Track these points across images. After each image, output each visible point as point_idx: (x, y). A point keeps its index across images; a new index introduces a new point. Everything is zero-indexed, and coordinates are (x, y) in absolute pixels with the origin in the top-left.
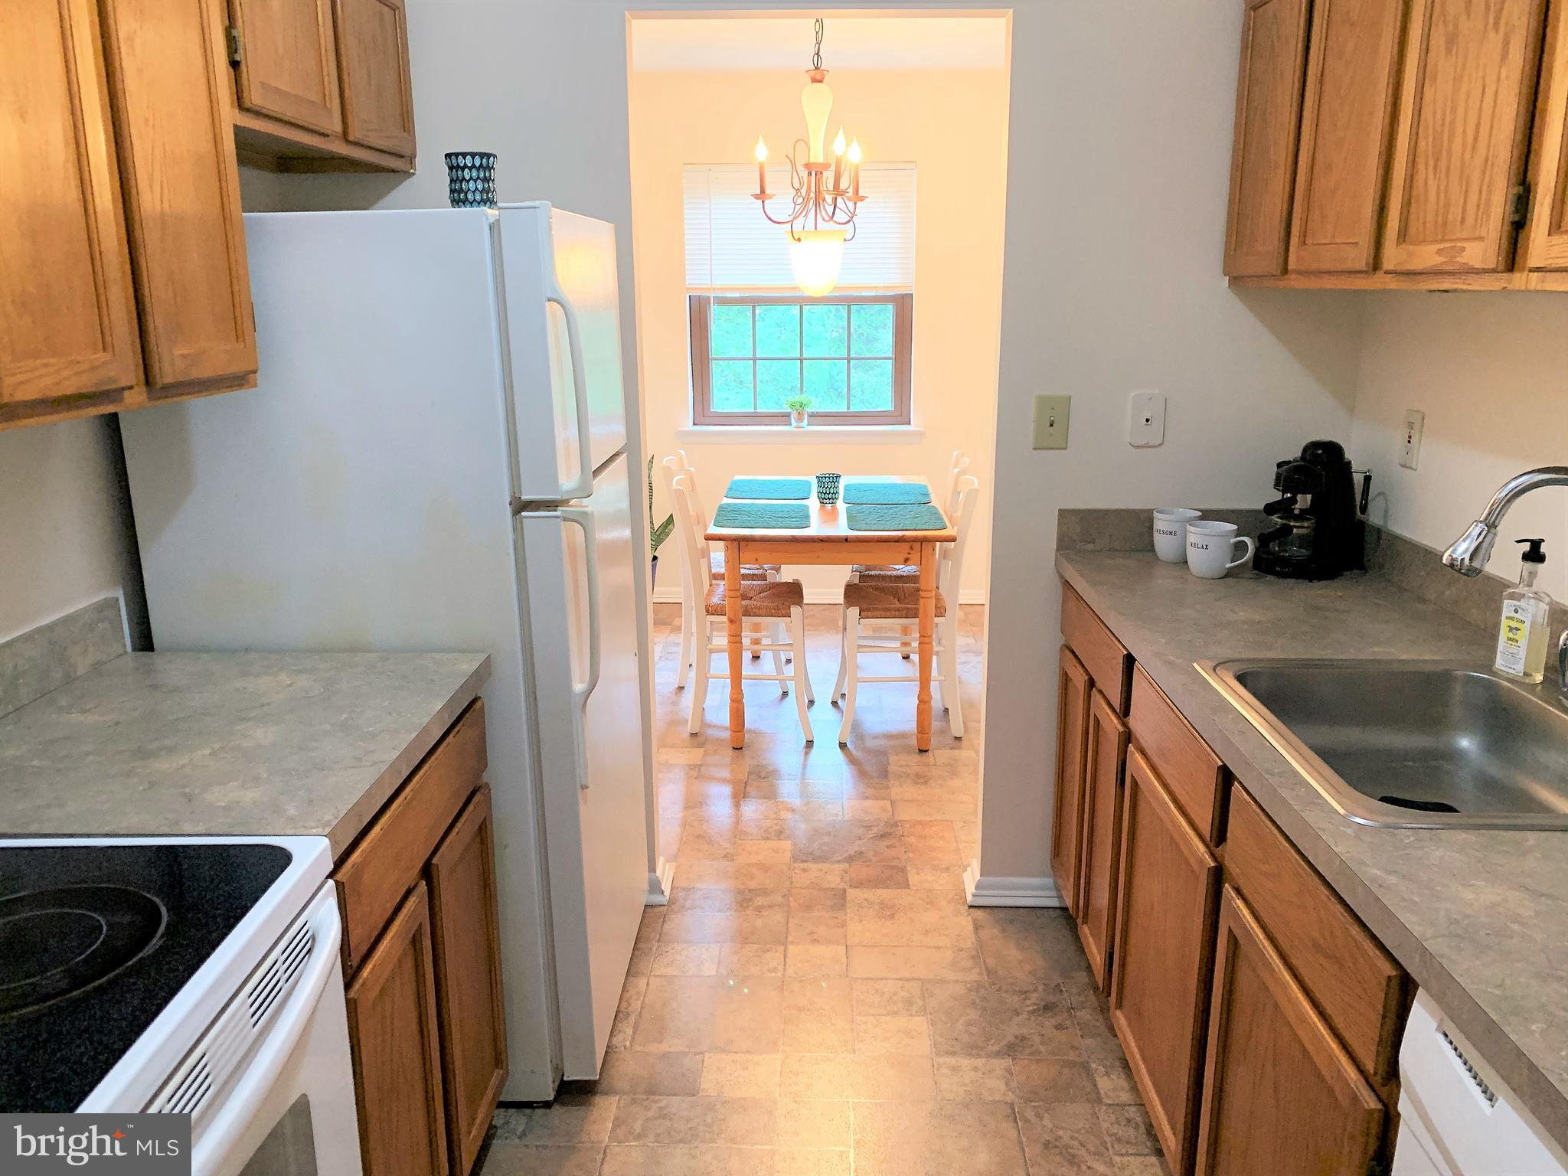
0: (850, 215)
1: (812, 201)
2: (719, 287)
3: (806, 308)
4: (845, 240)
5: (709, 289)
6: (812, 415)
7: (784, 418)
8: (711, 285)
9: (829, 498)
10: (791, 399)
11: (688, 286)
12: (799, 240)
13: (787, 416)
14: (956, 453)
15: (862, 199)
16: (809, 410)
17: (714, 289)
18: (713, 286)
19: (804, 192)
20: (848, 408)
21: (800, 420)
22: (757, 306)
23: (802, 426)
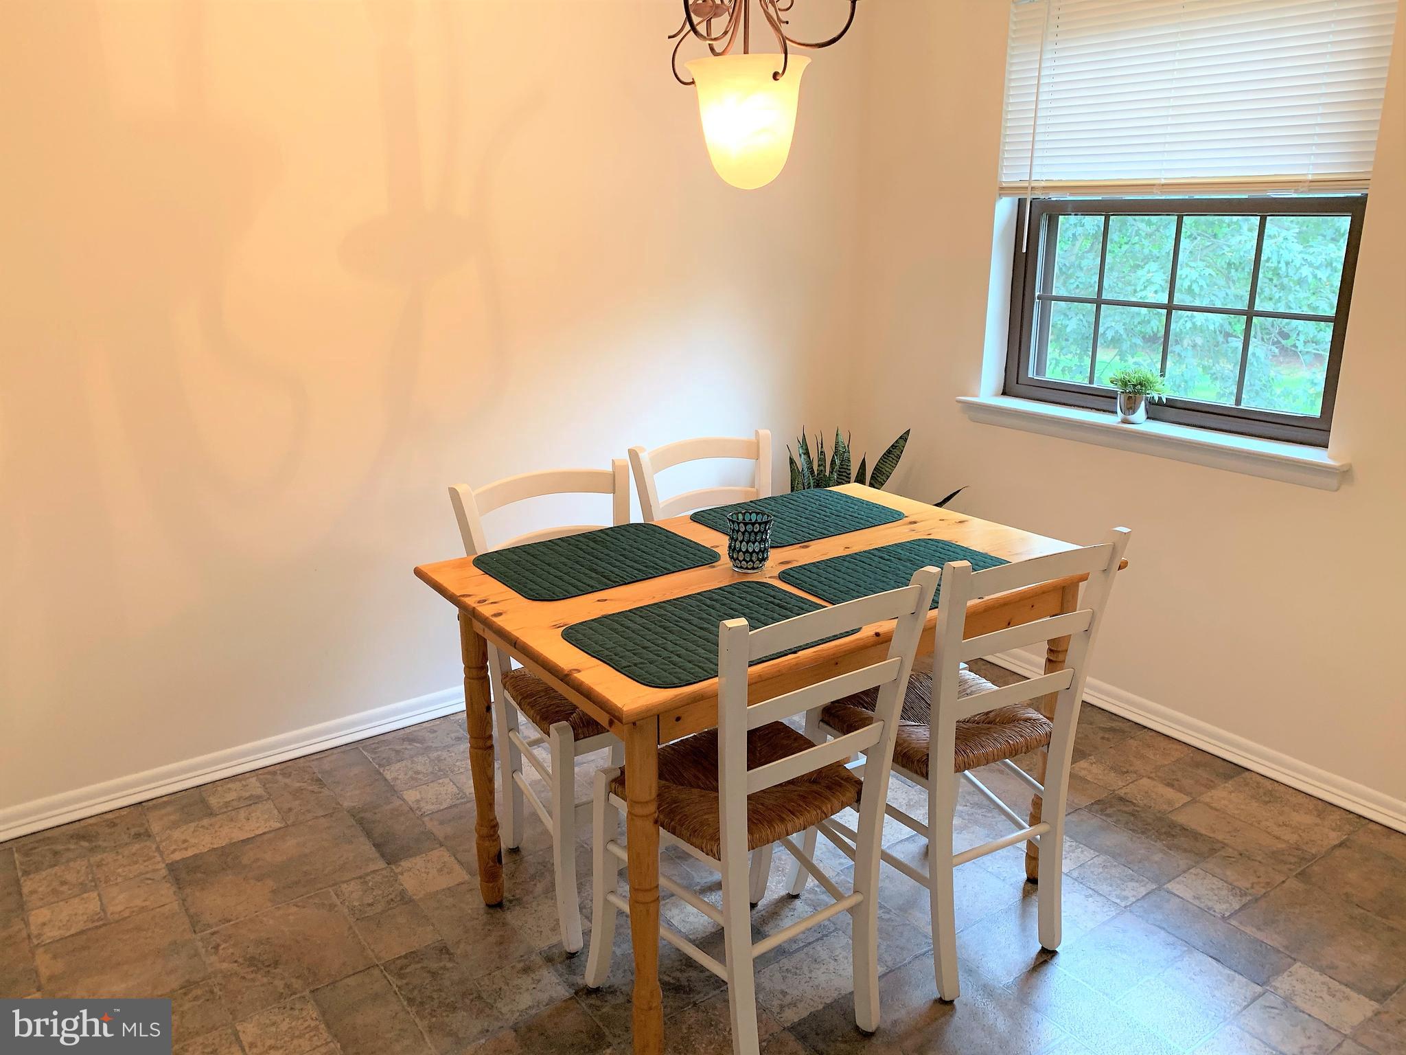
2: (1040, 184)
3: (1186, 219)
5: (1026, 188)
6: (1153, 404)
8: (1029, 182)
13: (1110, 396)
16: (1151, 394)
17: (1033, 188)
18: (1032, 184)
21: (1131, 408)
22: (1112, 215)
23: (1132, 418)
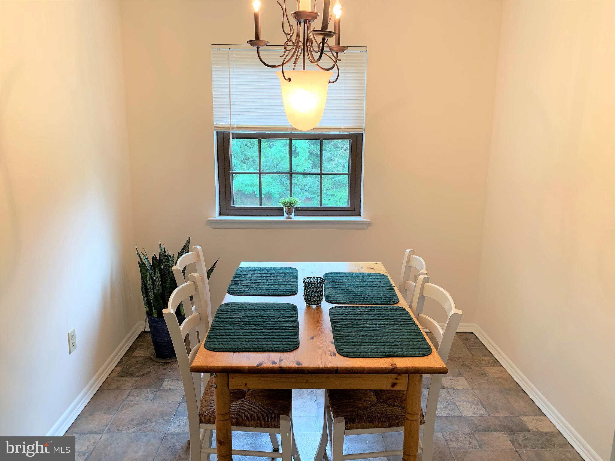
0: (334, 59)
1: (300, 49)
2: (236, 126)
3: (293, 141)
4: (330, 82)
5: (229, 127)
6: (297, 210)
7: (278, 211)
8: (231, 124)
9: (314, 301)
10: (283, 200)
11: (215, 126)
12: (289, 80)
13: (281, 210)
14: (408, 251)
15: (344, 49)
16: (295, 206)
17: (233, 128)
18: (232, 126)
19: (294, 39)
20: (321, 205)
21: (290, 213)
22: (261, 139)
23: (291, 216)
